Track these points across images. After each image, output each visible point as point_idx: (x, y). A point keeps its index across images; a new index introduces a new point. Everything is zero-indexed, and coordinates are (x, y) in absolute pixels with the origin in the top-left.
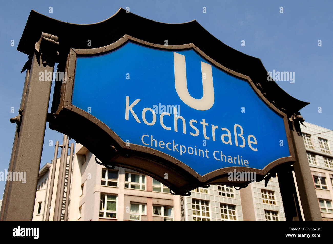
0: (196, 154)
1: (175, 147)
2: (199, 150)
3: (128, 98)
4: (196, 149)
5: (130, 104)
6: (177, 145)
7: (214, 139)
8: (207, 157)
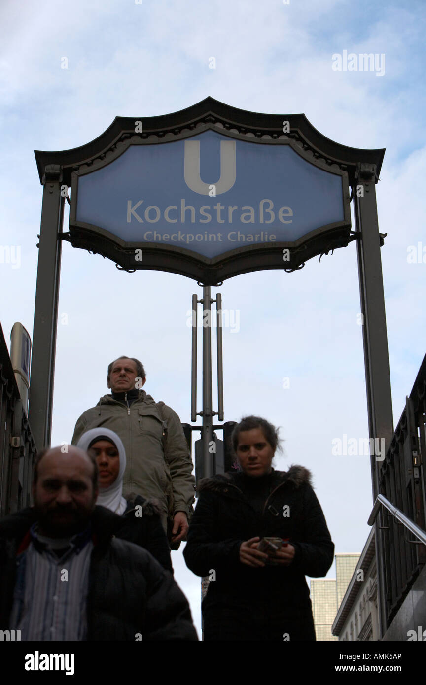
0: (206, 240)
1: (181, 237)
2: (210, 235)
4: (206, 235)
6: (184, 235)
8: (220, 240)
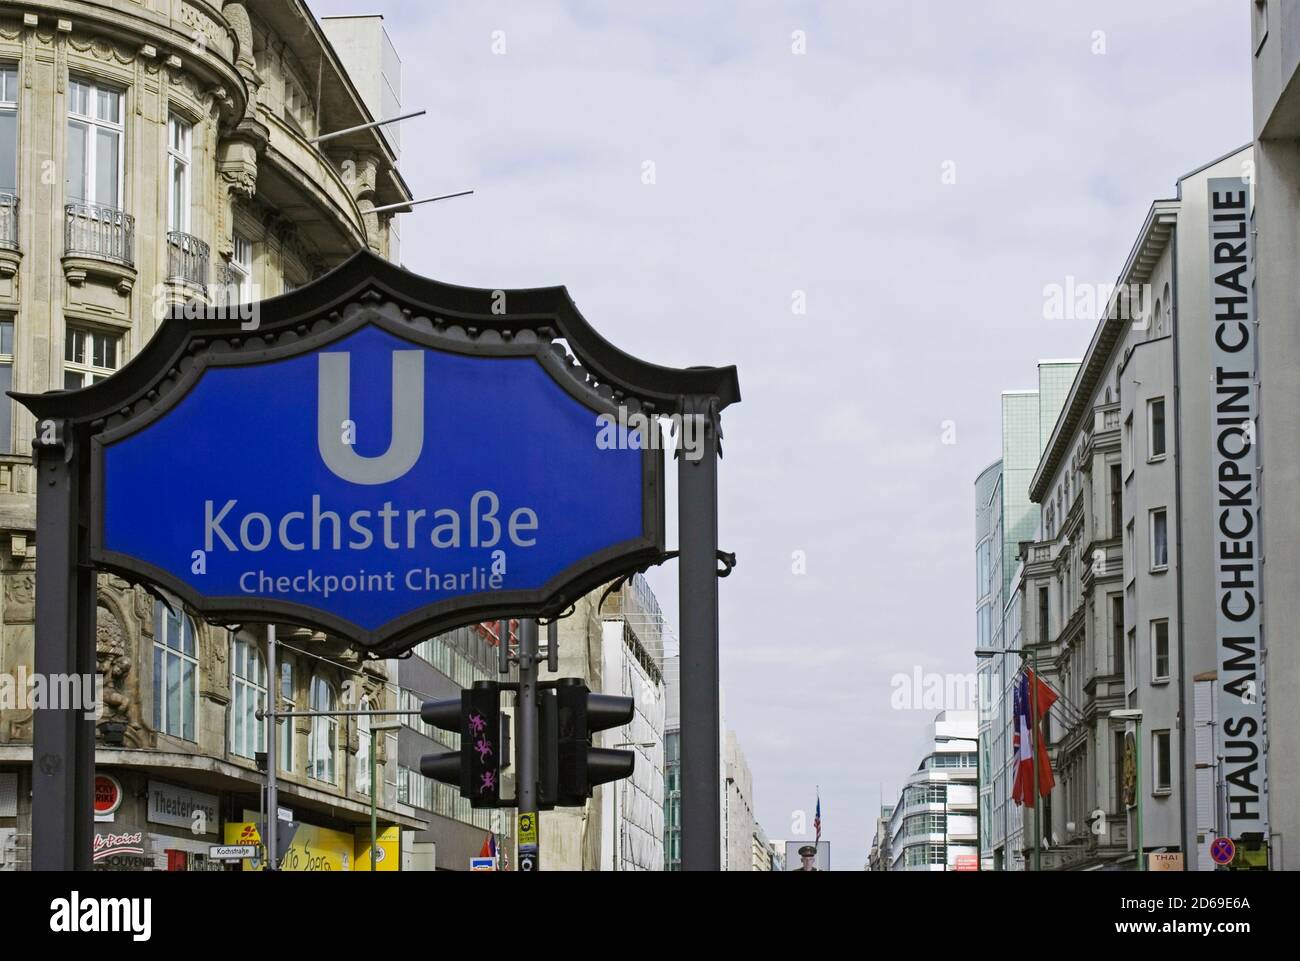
0: (362, 588)
1: (312, 584)
2: (371, 578)
3: (209, 505)
4: (362, 578)
5: (215, 514)
6: (317, 578)
7: (411, 543)
8: (390, 588)
